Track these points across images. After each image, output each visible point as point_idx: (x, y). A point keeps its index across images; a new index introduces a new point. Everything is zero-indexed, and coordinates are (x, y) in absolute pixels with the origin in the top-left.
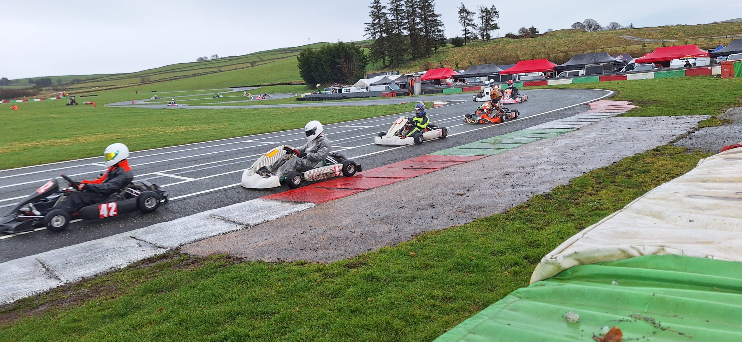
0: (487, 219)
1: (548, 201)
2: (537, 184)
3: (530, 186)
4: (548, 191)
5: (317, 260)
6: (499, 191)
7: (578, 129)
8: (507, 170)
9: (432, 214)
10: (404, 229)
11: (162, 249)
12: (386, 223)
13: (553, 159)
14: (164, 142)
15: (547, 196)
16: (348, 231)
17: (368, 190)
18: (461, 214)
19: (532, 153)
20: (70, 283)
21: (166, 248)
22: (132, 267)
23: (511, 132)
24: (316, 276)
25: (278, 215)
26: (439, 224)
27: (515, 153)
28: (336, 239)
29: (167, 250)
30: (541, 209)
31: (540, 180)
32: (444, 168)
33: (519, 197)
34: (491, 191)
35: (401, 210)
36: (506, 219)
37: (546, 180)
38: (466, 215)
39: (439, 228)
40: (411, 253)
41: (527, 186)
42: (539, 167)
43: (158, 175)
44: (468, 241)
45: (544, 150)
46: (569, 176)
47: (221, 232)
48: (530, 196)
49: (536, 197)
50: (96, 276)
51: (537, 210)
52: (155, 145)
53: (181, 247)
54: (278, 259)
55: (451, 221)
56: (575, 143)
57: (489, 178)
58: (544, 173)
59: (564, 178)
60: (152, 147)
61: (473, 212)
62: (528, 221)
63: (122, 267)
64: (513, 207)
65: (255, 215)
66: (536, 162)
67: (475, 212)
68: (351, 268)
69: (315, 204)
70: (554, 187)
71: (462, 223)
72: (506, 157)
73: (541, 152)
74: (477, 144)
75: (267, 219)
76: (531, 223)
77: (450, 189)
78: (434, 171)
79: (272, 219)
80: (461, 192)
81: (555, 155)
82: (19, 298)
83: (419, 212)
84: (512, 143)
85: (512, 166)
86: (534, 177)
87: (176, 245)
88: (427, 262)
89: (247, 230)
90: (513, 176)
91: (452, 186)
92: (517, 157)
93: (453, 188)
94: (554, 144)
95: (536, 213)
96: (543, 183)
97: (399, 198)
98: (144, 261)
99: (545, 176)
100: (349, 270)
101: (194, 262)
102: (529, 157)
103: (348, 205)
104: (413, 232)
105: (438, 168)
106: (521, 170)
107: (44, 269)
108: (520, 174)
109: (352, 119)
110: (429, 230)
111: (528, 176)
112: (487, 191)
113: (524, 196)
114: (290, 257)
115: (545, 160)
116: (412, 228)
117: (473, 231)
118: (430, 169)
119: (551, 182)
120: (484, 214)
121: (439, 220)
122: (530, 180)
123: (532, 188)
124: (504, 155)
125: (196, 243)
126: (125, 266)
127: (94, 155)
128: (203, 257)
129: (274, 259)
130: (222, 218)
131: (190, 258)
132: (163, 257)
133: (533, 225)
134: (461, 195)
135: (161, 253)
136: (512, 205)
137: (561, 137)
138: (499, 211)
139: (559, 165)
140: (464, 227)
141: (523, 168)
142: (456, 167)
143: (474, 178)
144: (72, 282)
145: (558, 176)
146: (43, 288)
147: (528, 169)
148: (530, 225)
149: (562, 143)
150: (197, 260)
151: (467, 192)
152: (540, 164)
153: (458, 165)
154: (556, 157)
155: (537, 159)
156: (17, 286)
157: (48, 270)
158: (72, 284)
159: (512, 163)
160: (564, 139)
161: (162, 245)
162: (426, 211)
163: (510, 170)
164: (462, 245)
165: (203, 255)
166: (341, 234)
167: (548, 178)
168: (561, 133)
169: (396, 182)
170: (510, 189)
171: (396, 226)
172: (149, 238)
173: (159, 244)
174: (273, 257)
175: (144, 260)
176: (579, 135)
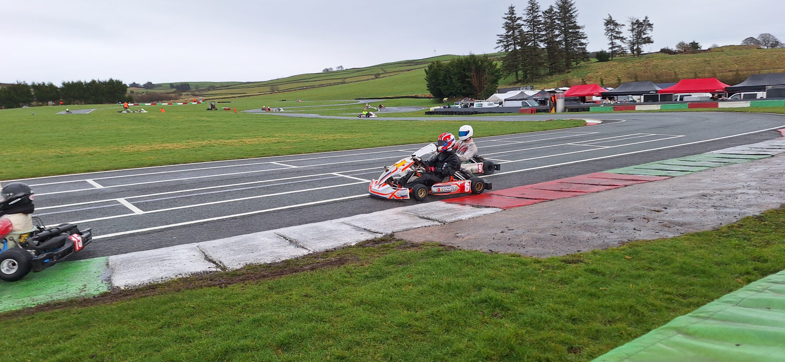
0: (698, 234)
1: (763, 223)
2: (742, 207)
3: (735, 208)
4: (757, 214)
5: (529, 254)
6: (701, 210)
7: (773, 156)
8: (701, 192)
9: (633, 226)
10: (608, 237)
11: (378, 234)
12: (585, 230)
13: (753, 184)
14: (324, 147)
15: (760, 218)
16: (549, 233)
17: (551, 200)
18: (666, 229)
19: (725, 177)
20: (317, 253)
21: (382, 233)
22: (361, 245)
23: (690, 155)
24: (537, 266)
25: (470, 216)
26: (643, 235)
27: (704, 176)
28: (539, 239)
29: (383, 235)
30: (756, 229)
31: (746, 204)
32: (626, 186)
33: (727, 217)
34: (691, 210)
35: (596, 220)
36: (720, 236)
37: (752, 203)
38: (671, 230)
39: (646, 238)
40: (627, 257)
41: (732, 208)
42: (739, 191)
43: (336, 176)
44: (684, 251)
45: (738, 175)
46: (779, 201)
47: (423, 225)
48: (739, 217)
49: (748, 218)
50: (335, 249)
51: (752, 230)
52: (316, 149)
53: (394, 234)
54: (490, 250)
55: (657, 234)
56: (775, 170)
57: (685, 198)
58: (747, 197)
59: (773, 203)
60: (315, 151)
61: (679, 228)
62: (745, 239)
63: (352, 245)
64: (723, 225)
65: (447, 214)
66: (734, 185)
67: (681, 228)
68: (569, 263)
69: (500, 210)
70: (763, 210)
71: (671, 236)
72: (694, 180)
73: (735, 176)
74: (655, 165)
75: (460, 218)
76: (748, 241)
77: (643, 205)
78: (616, 188)
79: (464, 219)
80: (657, 208)
81: (755, 181)
82: (284, 259)
83: (617, 224)
84: (697, 166)
85: (706, 188)
86: (737, 200)
87: (390, 232)
88: (648, 265)
89: (445, 225)
90: (712, 198)
91: (644, 202)
92: (708, 180)
93: (647, 205)
94: (748, 169)
95: (752, 233)
96: (749, 206)
97: (589, 210)
98: (368, 242)
99: (749, 200)
100: (568, 264)
101: (413, 246)
102: (723, 181)
103: (536, 213)
104: (619, 240)
105: (620, 186)
106: (718, 192)
107: (287, 241)
108: (719, 197)
109: (498, 134)
110: (636, 239)
111: (730, 198)
112: (686, 210)
113: (731, 217)
114: (502, 250)
115: (744, 185)
116: (616, 237)
117: (686, 243)
118: (610, 185)
119: (758, 206)
120: (691, 231)
121: (642, 232)
122: (733, 202)
123: (738, 210)
124: (692, 177)
125: (406, 232)
126: (354, 244)
127: (267, 155)
128: (417, 243)
129: (486, 249)
130: (416, 215)
131: (406, 243)
132: (382, 240)
133: (752, 243)
134: (658, 211)
135: (379, 237)
136: (721, 224)
137: (754, 163)
138: (708, 228)
139: (763, 190)
140: (674, 238)
141: (721, 190)
142: (640, 185)
143: (667, 197)
144: (318, 251)
145: (765, 201)
146: (299, 254)
147: (728, 192)
148: (749, 243)
149: (759, 168)
150: (413, 245)
151: (664, 209)
152: (739, 188)
153: (642, 184)
154: (756, 183)
155: (734, 183)
156: (277, 250)
157: (290, 241)
158: (319, 253)
159: (704, 185)
160: (758, 165)
161: (377, 230)
162: (625, 224)
163: (705, 192)
164: (679, 254)
165: (417, 241)
166: (542, 235)
167: (753, 202)
168: (754, 159)
169: (578, 196)
170: (713, 210)
171: (598, 234)
172: (361, 225)
173: (373, 229)
174: (484, 248)
175: (367, 240)
176: (777, 163)
